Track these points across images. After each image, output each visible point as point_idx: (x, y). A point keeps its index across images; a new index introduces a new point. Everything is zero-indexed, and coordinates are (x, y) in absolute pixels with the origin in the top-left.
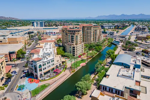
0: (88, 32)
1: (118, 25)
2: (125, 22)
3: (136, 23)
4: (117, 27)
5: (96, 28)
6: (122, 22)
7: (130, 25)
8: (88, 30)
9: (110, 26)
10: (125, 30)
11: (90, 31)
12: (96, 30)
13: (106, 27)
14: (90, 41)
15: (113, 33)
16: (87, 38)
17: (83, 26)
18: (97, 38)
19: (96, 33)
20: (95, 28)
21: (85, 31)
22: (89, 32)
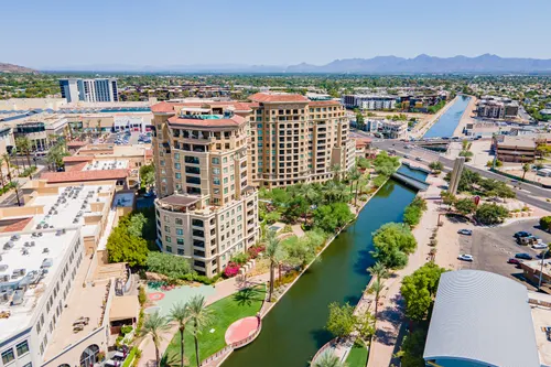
0: (286, 129)
1: (412, 93)
2: (433, 84)
3: (474, 87)
4: (409, 105)
5: (322, 112)
6: (421, 83)
7: (453, 96)
8: (285, 123)
9: (380, 99)
10: (438, 114)
11: (296, 125)
12: (322, 122)
13: (365, 103)
14: (296, 170)
15: (396, 129)
16: (282, 158)
17: (261, 101)
18: (325, 157)
19: (323, 135)
20: (316, 113)
21: (271, 129)
22: (289, 133)
